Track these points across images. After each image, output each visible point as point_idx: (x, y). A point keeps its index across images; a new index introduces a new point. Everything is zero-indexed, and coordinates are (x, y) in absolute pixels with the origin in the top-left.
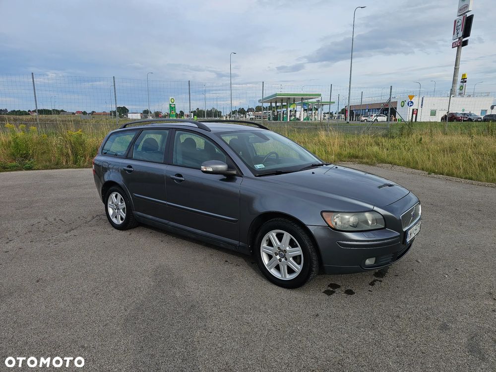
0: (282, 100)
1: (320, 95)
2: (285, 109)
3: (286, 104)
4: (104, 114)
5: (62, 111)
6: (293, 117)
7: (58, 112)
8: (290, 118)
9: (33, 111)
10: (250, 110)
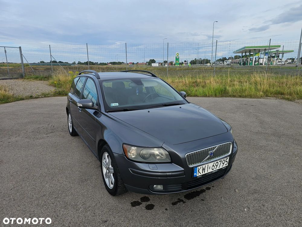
0: (250, 51)
1: (279, 46)
2: (252, 57)
3: (253, 53)
4: (143, 64)
5: (123, 63)
6: (257, 63)
7: (120, 63)
8: (255, 64)
9: (109, 63)
10: (229, 58)
